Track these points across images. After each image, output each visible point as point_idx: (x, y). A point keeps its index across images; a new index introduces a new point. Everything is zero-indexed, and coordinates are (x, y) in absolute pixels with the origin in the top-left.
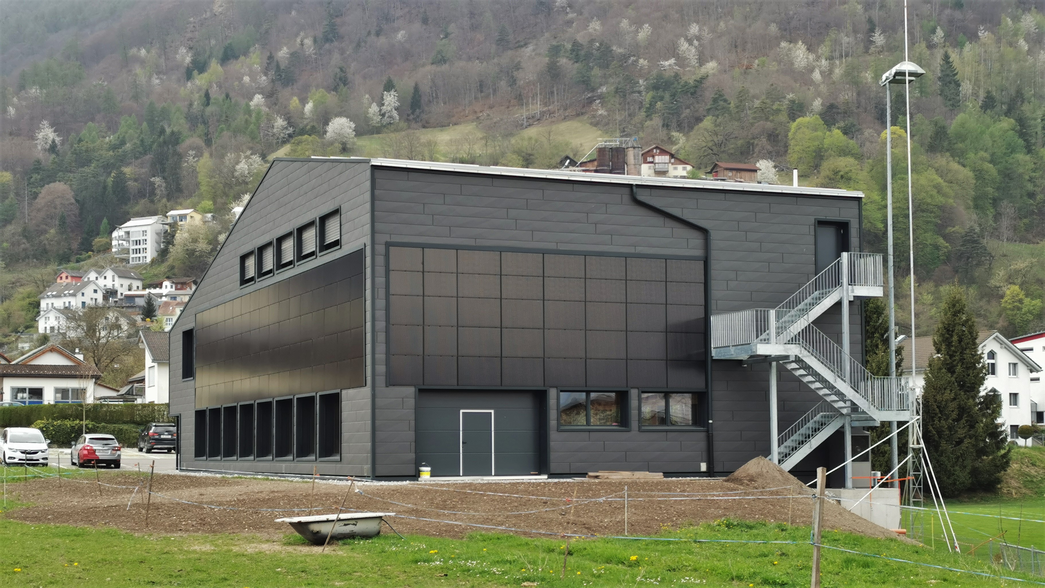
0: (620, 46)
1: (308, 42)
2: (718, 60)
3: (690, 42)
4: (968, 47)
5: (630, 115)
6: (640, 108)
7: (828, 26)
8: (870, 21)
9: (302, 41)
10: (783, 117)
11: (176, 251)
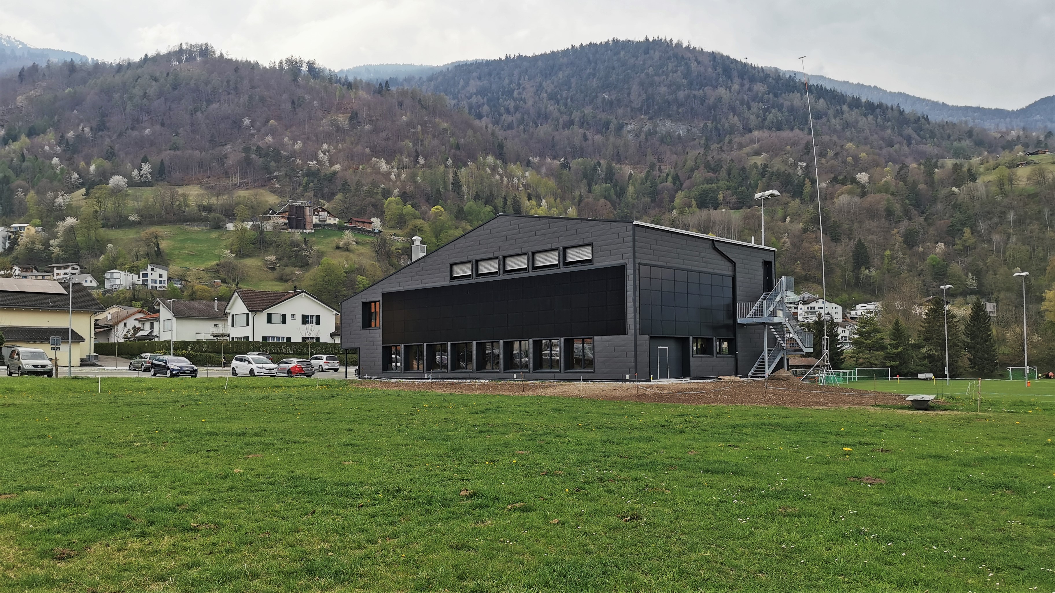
0: (285, 151)
1: (87, 129)
2: (340, 164)
3: (324, 153)
4: (463, 169)
5: (293, 189)
6: (299, 186)
7: (395, 152)
8: (416, 151)
9: (83, 128)
10: (380, 196)
11: (19, 249)
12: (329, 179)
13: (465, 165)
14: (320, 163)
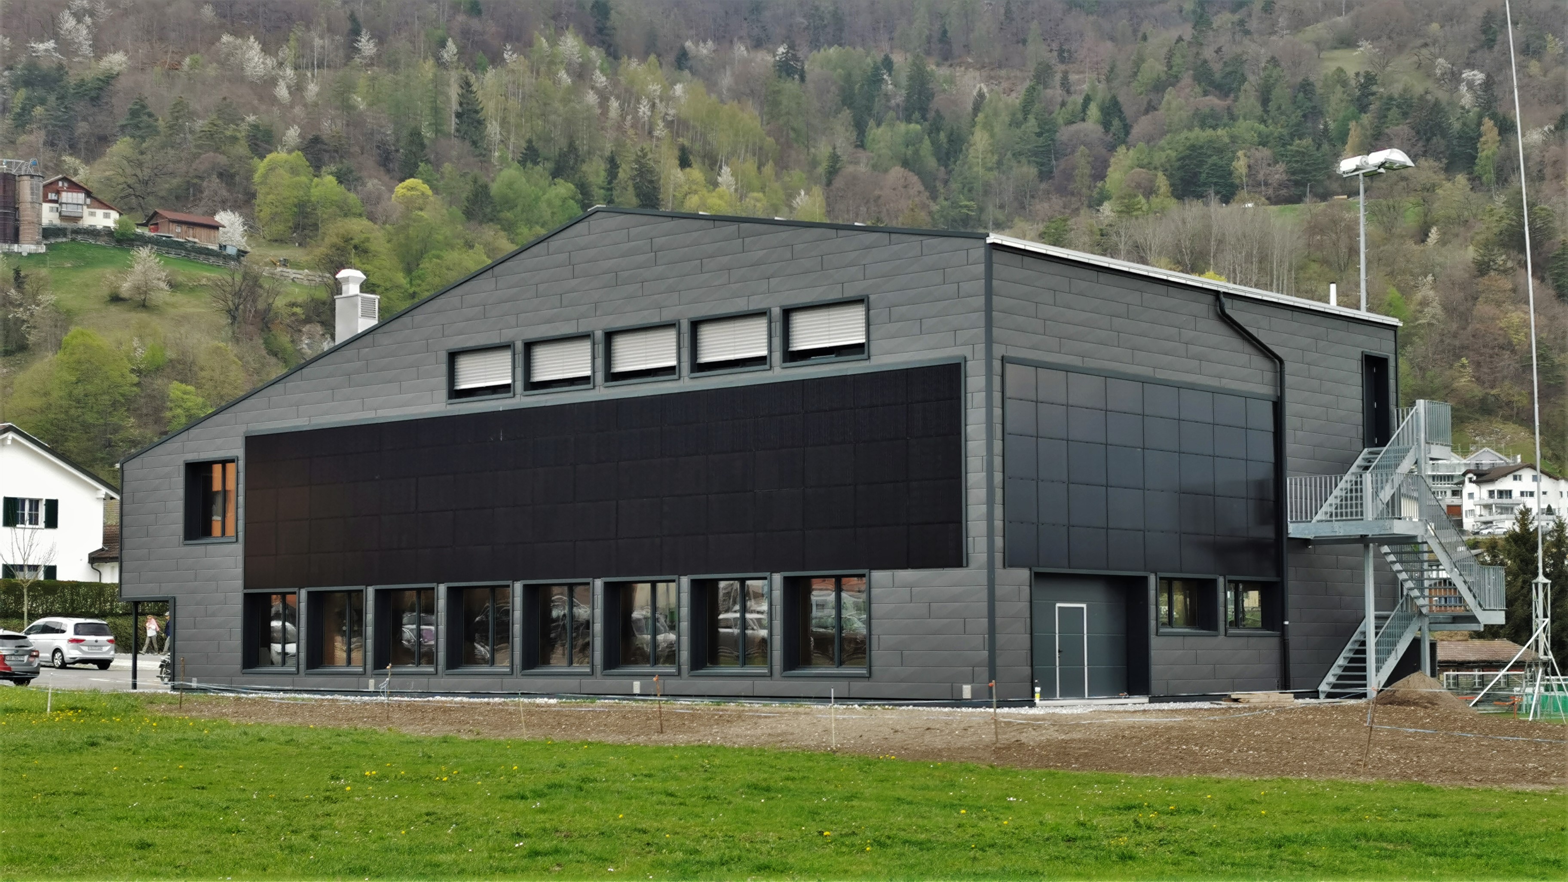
2: (127, 53)
3: (78, 17)
4: (490, 72)
7: (289, 18)
8: (353, 18)
10: (242, 149)
12: (93, 94)
13: (496, 59)
14: (66, 46)
